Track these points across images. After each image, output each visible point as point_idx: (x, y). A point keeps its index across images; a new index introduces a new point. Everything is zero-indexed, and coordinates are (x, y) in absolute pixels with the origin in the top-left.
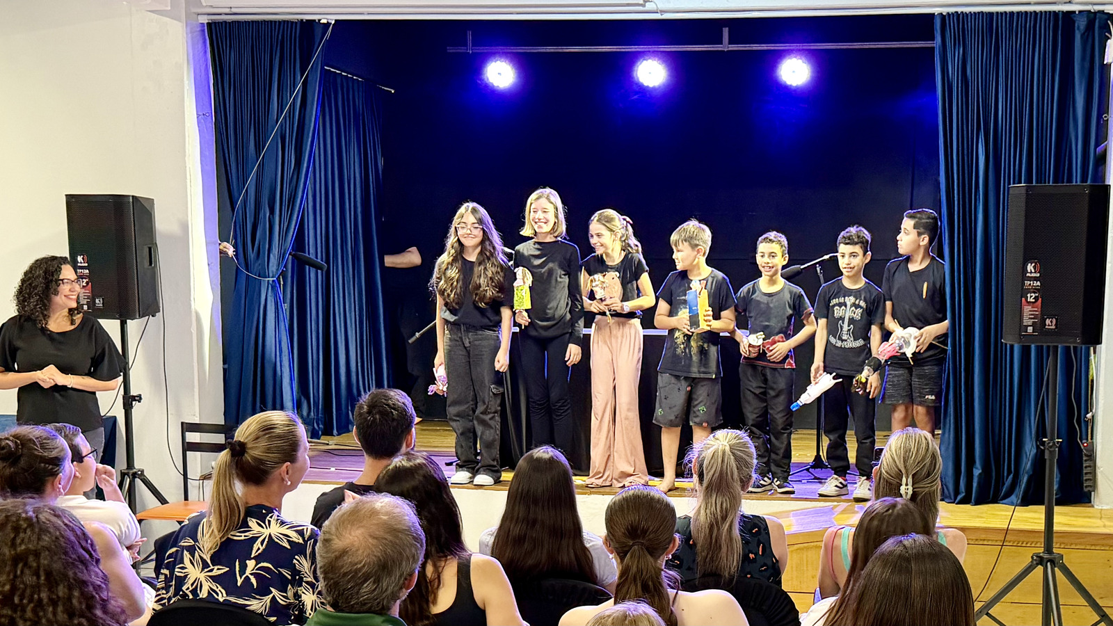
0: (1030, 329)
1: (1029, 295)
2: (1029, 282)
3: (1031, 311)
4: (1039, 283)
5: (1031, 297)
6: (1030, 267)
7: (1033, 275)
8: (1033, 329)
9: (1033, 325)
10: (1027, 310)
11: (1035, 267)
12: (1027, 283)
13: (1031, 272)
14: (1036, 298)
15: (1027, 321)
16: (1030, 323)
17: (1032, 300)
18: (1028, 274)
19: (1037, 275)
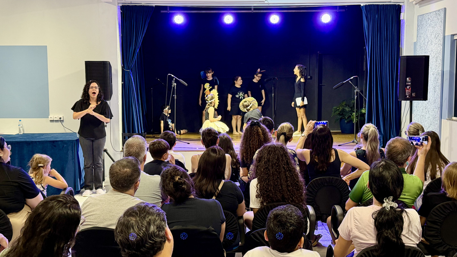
0: (408, 96)
4: (410, 83)
5: (408, 87)
6: (408, 79)
7: (408, 81)
9: (409, 95)
10: (407, 91)
11: (409, 79)
12: (407, 83)
13: (408, 80)
14: (409, 87)
15: (407, 94)
16: (408, 94)
17: (408, 88)
18: (407, 81)
19: (410, 81)
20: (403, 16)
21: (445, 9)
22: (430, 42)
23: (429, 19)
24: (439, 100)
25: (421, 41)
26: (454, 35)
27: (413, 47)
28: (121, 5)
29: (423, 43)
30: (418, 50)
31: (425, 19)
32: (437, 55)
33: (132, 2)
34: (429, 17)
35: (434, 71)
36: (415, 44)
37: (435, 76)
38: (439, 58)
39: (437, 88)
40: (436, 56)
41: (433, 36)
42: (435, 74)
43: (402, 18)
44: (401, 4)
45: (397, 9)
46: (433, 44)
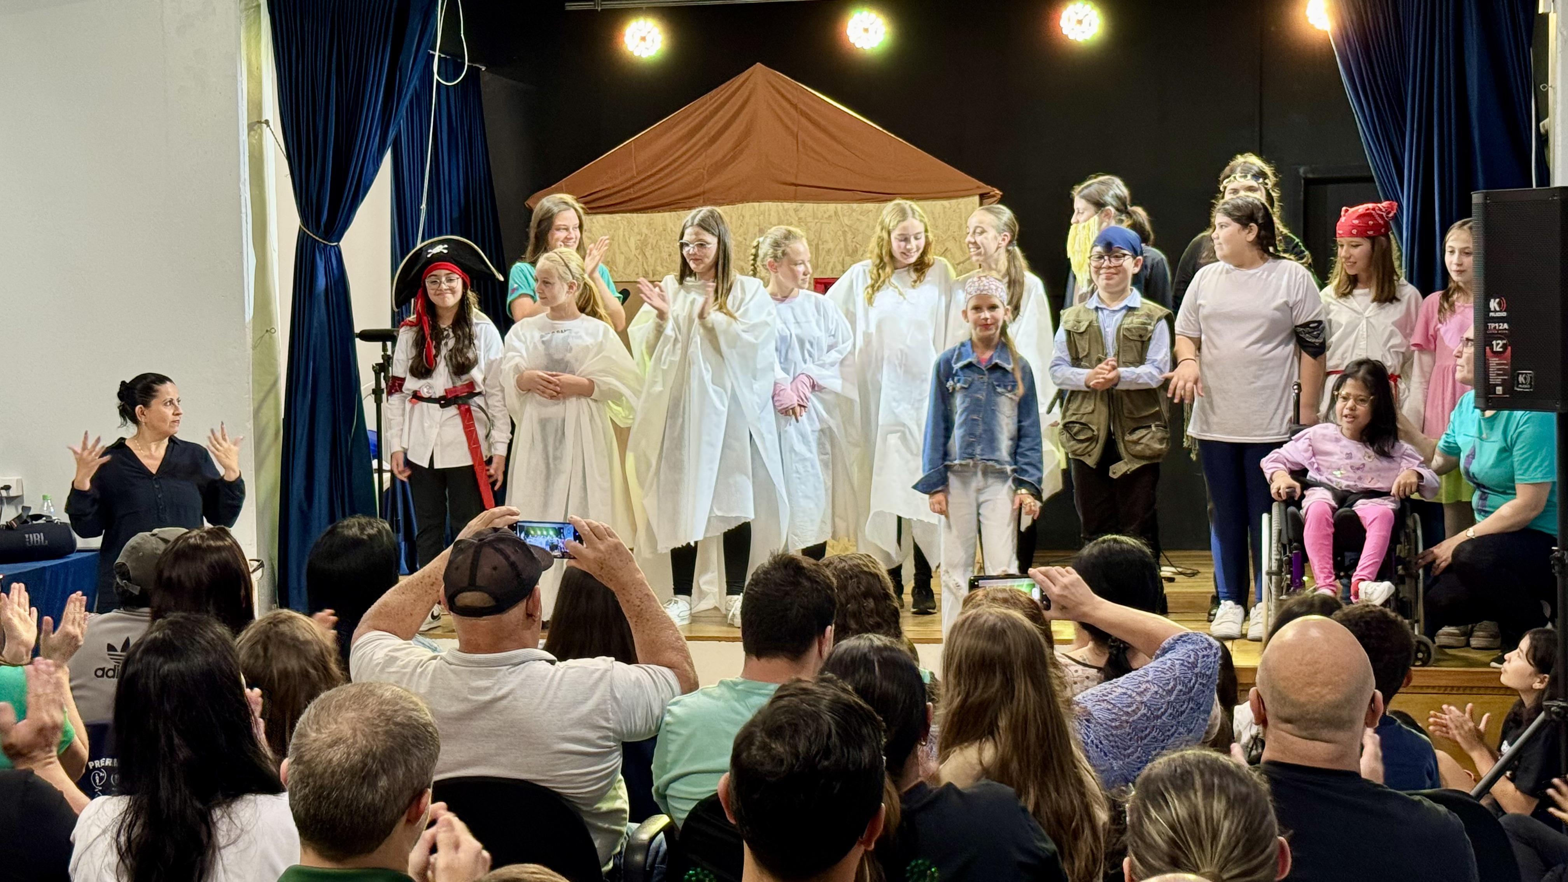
0: (1499, 390)
1: (1494, 342)
2: (1493, 325)
3: (1498, 364)
4: (1506, 326)
5: (1498, 345)
6: (1493, 304)
7: (1498, 314)
8: (1503, 390)
9: (1502, 384)
10: (1494, 362)
11: (1499, 304)
12: (1492, 325)
13: (1495, 311)
14: (1504, 347)
15: (1494, 379)
16: (1499, 381)
17: (1499, 349)
18: (1492, 314)
19: (1504, 314)
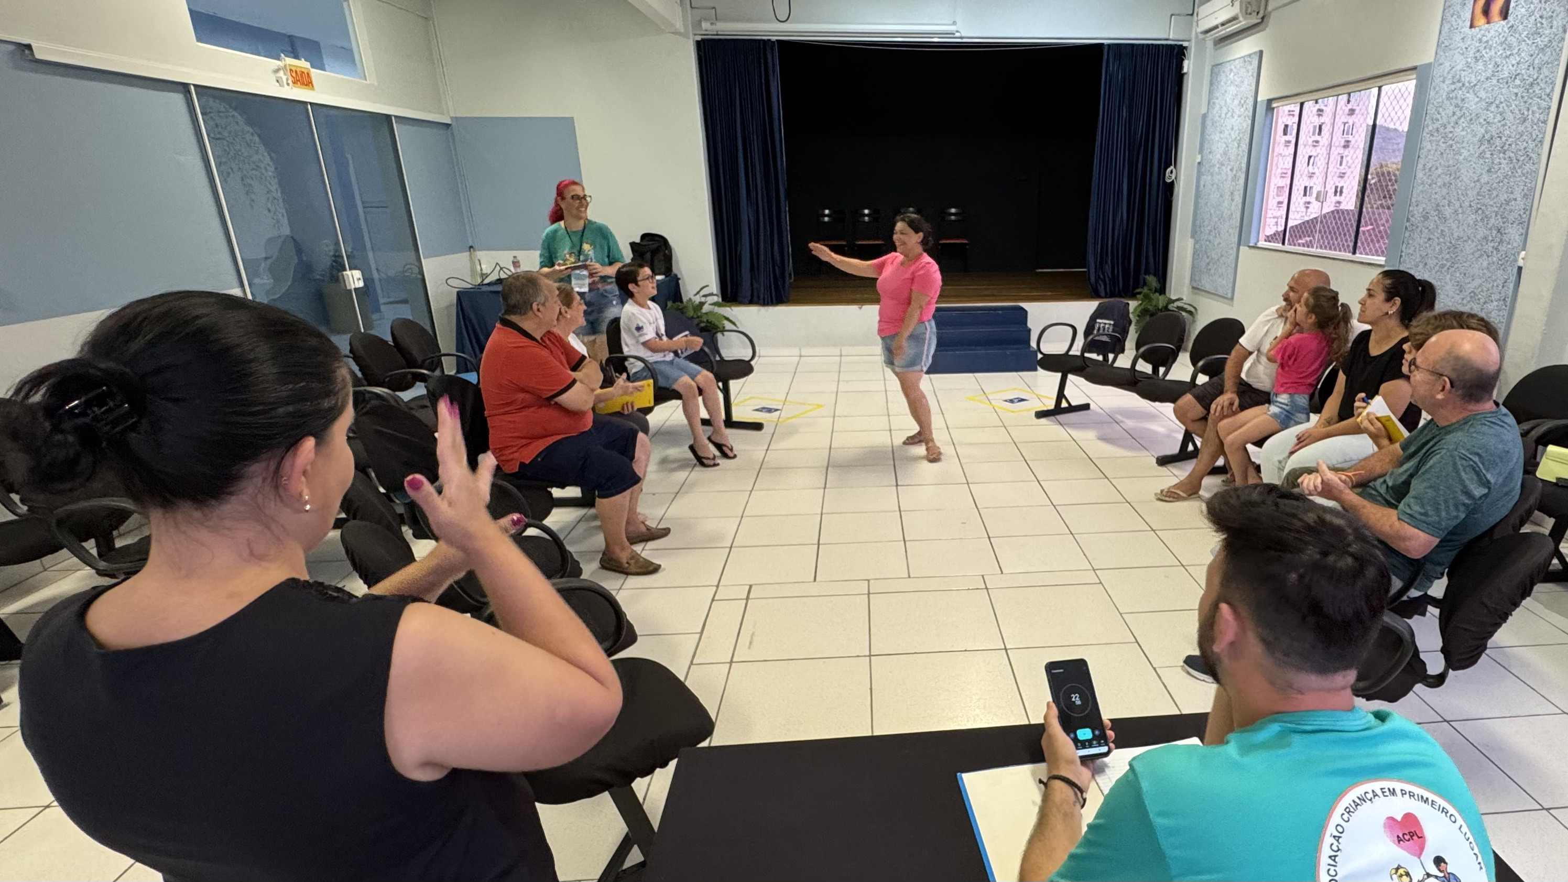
20: (1187, 66)
21: (1261, 52)
22: (1230, 114)
23: (1231, 70)
24: (1239, 213)
25: (1215, 112)
26: (1270, 101)
27: (1200, 121)
28: (699, 38)
29: (1217, 115)
30: (1208, 127)
31: (1224, 72)
32: (1241, 135)
33: (719, 33)
34: (1233, 67)
35: (1232, 163)
36: (1204, 117)
37: (1234, 172)
38: (1243, 142)
39: (1236, 193)
40: (1239, 138)
41: (1236, 102)
42: (1235, 169)
43: (1185, 70)
44: (1185, 44)
45: (1176, 53)
46: (1236, 118)
